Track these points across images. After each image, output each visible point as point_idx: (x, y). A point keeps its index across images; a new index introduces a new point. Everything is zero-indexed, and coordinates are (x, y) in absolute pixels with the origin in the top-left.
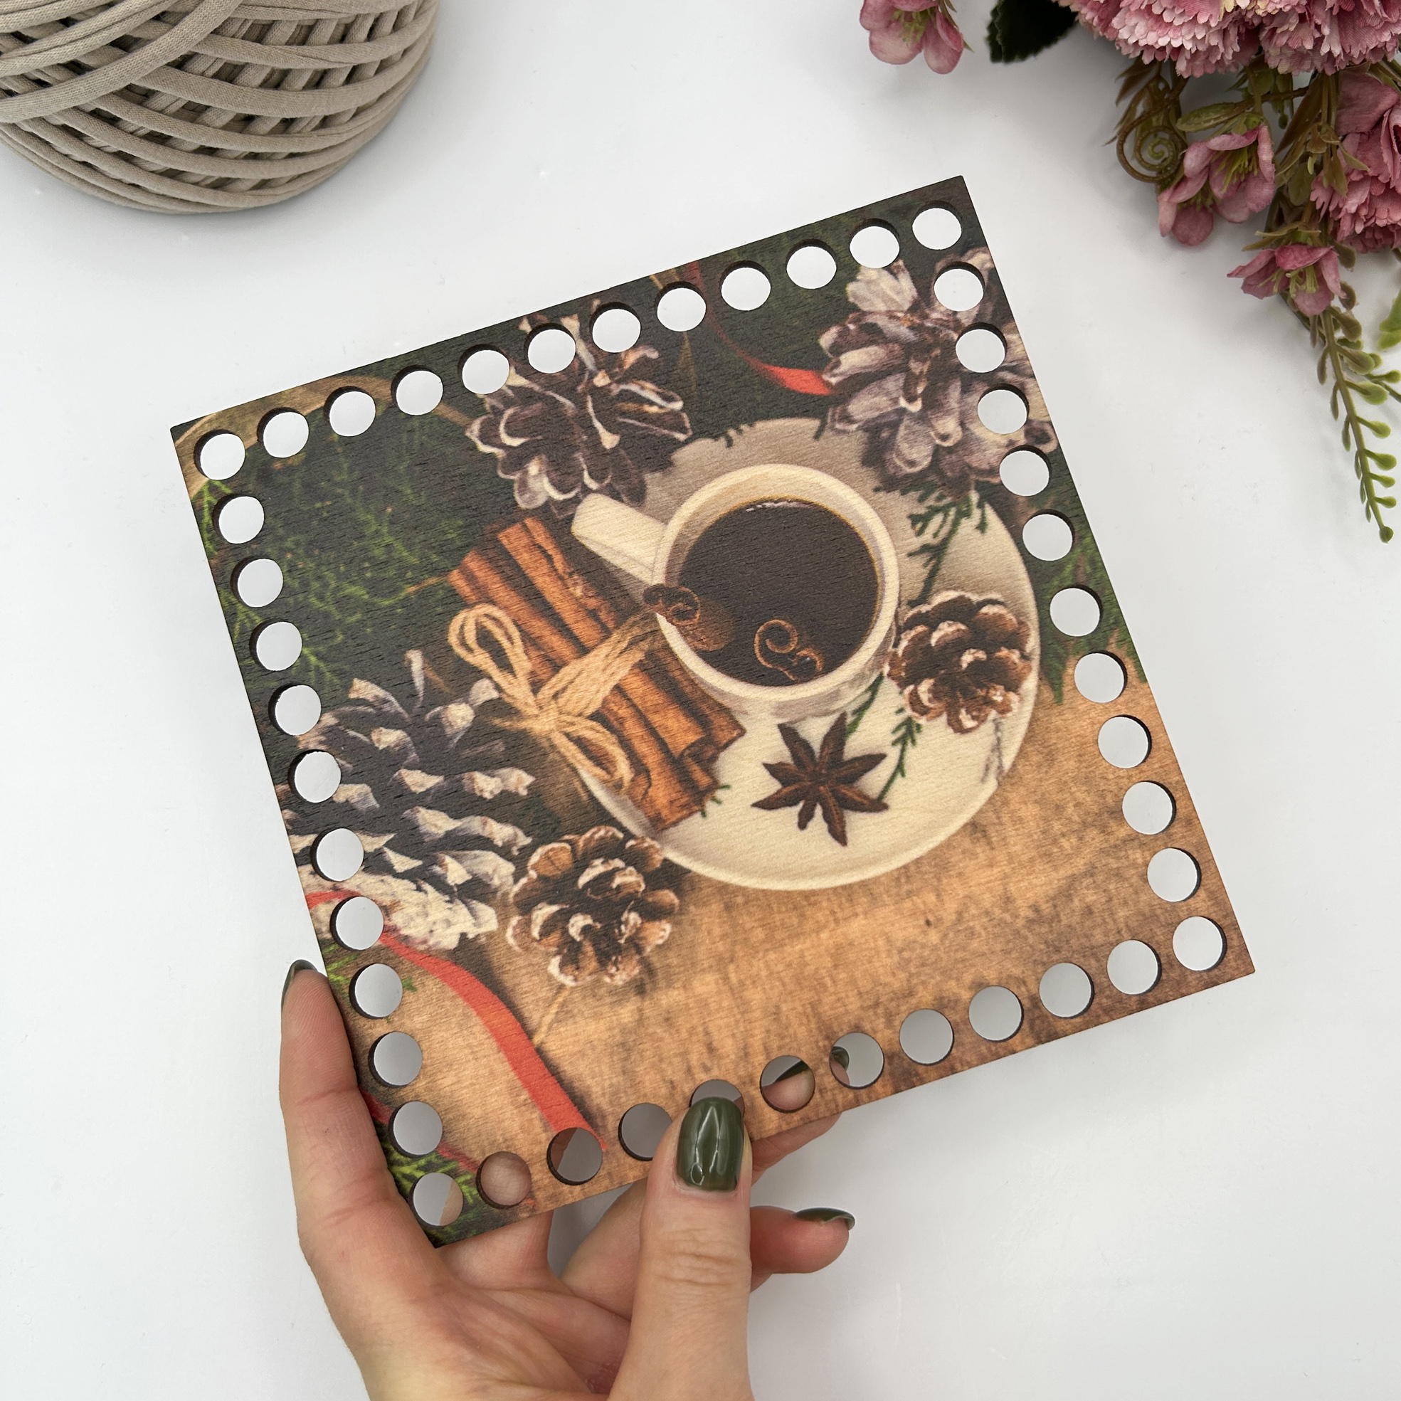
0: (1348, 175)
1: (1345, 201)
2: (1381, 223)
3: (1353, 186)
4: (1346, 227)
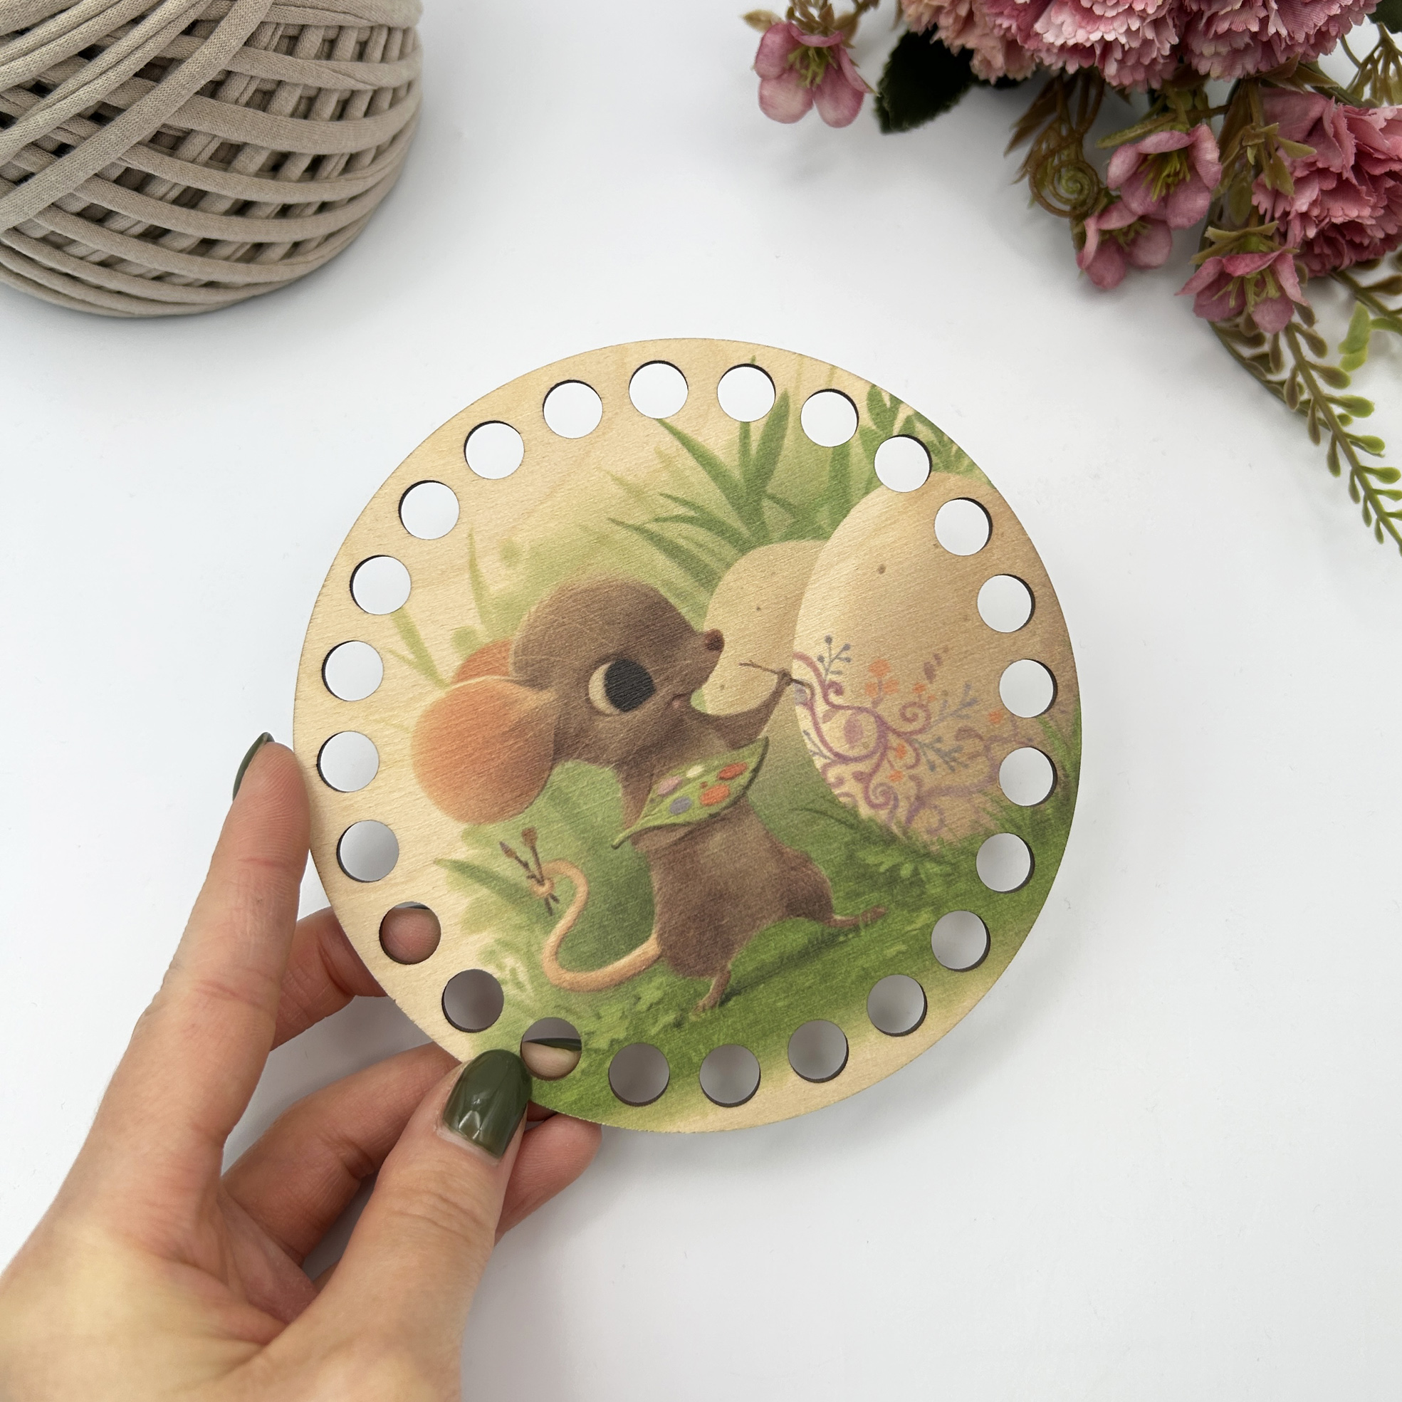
0: (1292, 174)
1: (1291, 205)
2: (1338, 220)
3: (1301, 182)
4: (1296, 233)
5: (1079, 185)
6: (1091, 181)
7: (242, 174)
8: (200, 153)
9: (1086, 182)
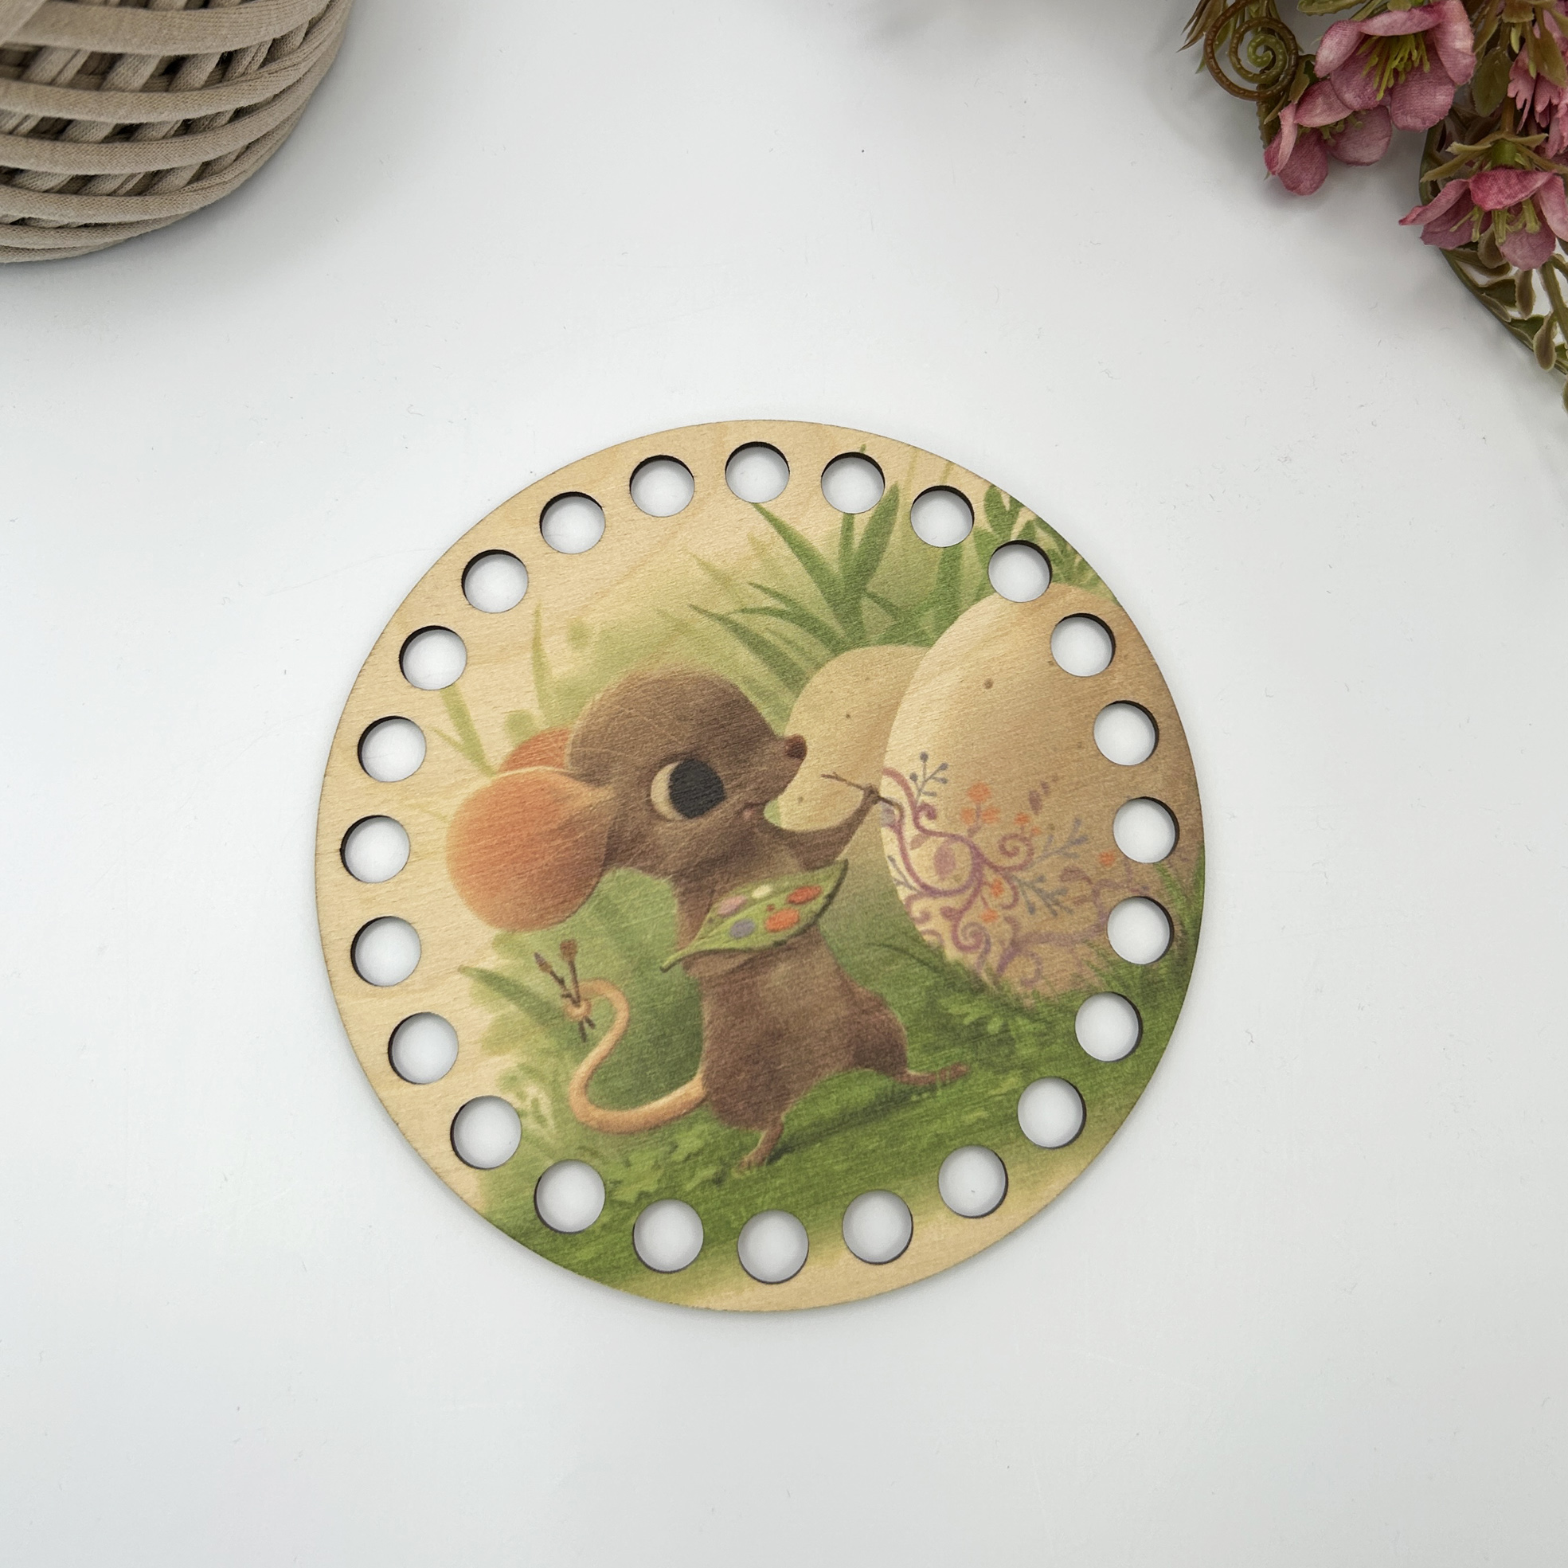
5: (1270, 53)
6: (1288, 49)
7: (123, 91)
8: (60, 72)
9: (1280, 51)
